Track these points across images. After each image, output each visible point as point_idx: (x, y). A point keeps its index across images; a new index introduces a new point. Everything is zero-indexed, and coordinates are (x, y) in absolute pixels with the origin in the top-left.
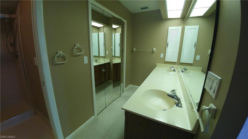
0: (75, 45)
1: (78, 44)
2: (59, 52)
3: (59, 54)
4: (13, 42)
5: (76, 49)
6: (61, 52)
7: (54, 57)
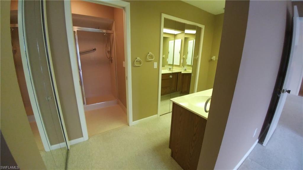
0: (148, 53)
1: (151, 53)
2: (137, 58)
3: (137, 59)
4: (110, 50)
5: (149, 56)
6: (139, 58)
7: (134, 61)
